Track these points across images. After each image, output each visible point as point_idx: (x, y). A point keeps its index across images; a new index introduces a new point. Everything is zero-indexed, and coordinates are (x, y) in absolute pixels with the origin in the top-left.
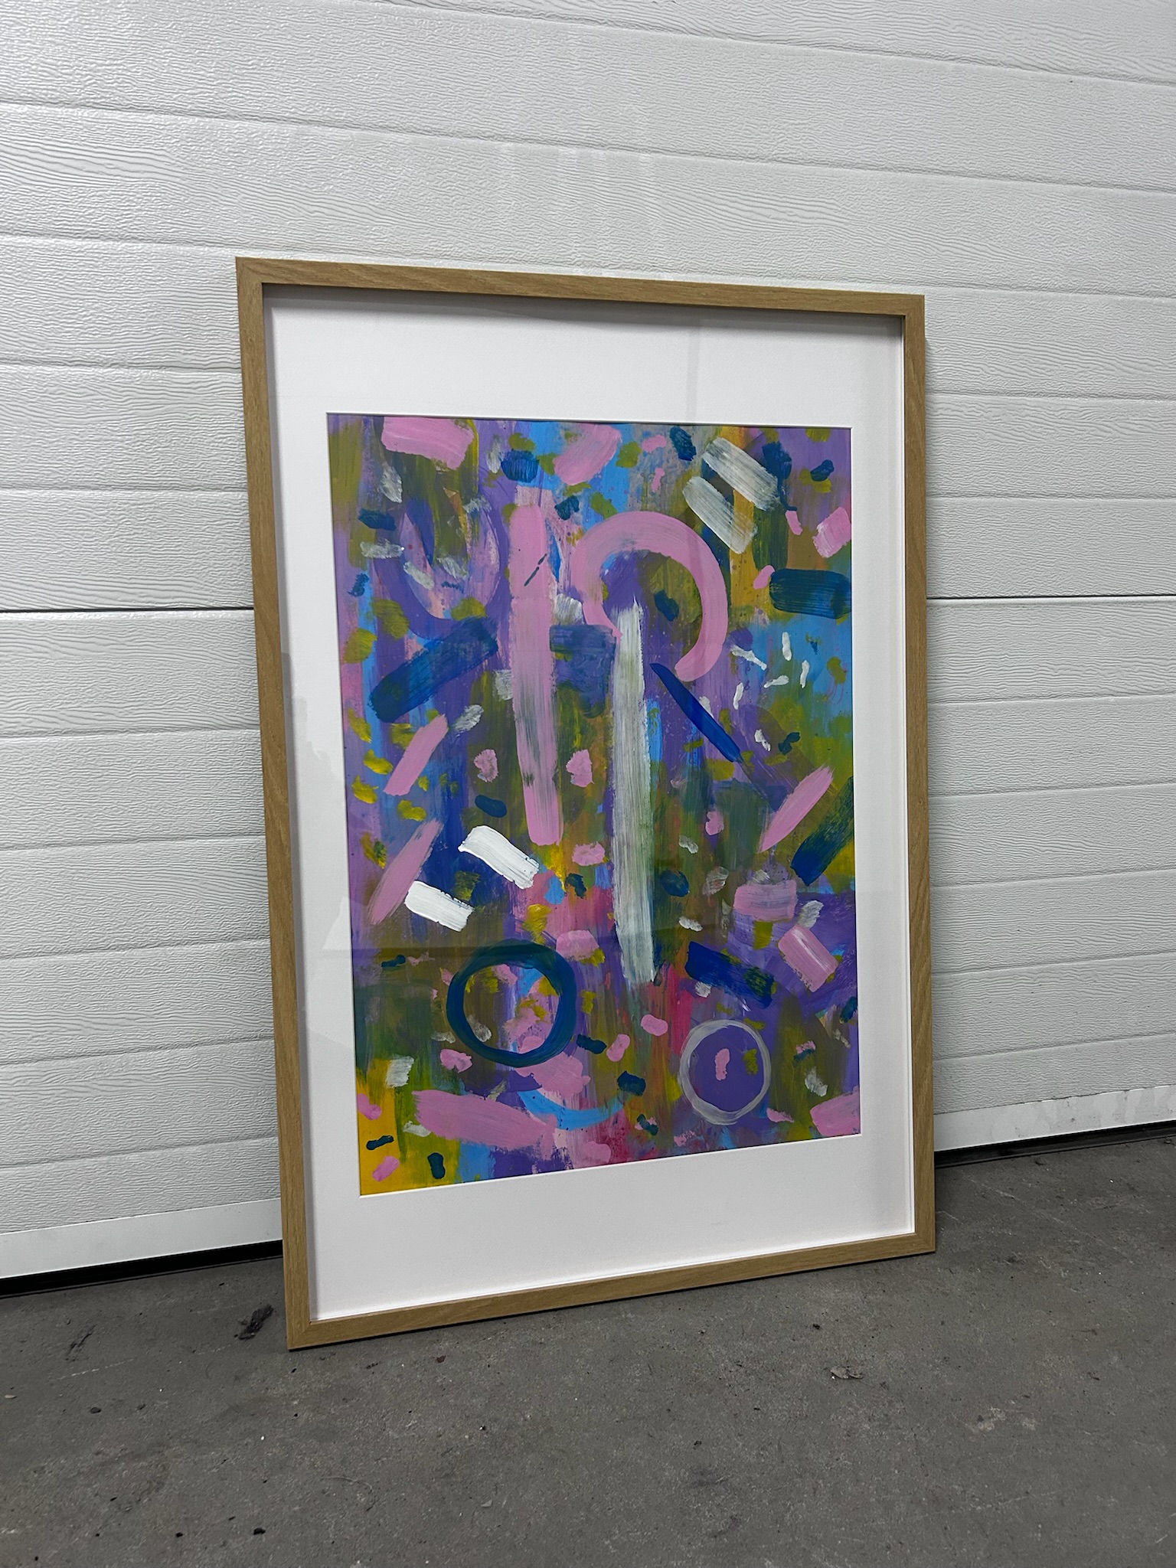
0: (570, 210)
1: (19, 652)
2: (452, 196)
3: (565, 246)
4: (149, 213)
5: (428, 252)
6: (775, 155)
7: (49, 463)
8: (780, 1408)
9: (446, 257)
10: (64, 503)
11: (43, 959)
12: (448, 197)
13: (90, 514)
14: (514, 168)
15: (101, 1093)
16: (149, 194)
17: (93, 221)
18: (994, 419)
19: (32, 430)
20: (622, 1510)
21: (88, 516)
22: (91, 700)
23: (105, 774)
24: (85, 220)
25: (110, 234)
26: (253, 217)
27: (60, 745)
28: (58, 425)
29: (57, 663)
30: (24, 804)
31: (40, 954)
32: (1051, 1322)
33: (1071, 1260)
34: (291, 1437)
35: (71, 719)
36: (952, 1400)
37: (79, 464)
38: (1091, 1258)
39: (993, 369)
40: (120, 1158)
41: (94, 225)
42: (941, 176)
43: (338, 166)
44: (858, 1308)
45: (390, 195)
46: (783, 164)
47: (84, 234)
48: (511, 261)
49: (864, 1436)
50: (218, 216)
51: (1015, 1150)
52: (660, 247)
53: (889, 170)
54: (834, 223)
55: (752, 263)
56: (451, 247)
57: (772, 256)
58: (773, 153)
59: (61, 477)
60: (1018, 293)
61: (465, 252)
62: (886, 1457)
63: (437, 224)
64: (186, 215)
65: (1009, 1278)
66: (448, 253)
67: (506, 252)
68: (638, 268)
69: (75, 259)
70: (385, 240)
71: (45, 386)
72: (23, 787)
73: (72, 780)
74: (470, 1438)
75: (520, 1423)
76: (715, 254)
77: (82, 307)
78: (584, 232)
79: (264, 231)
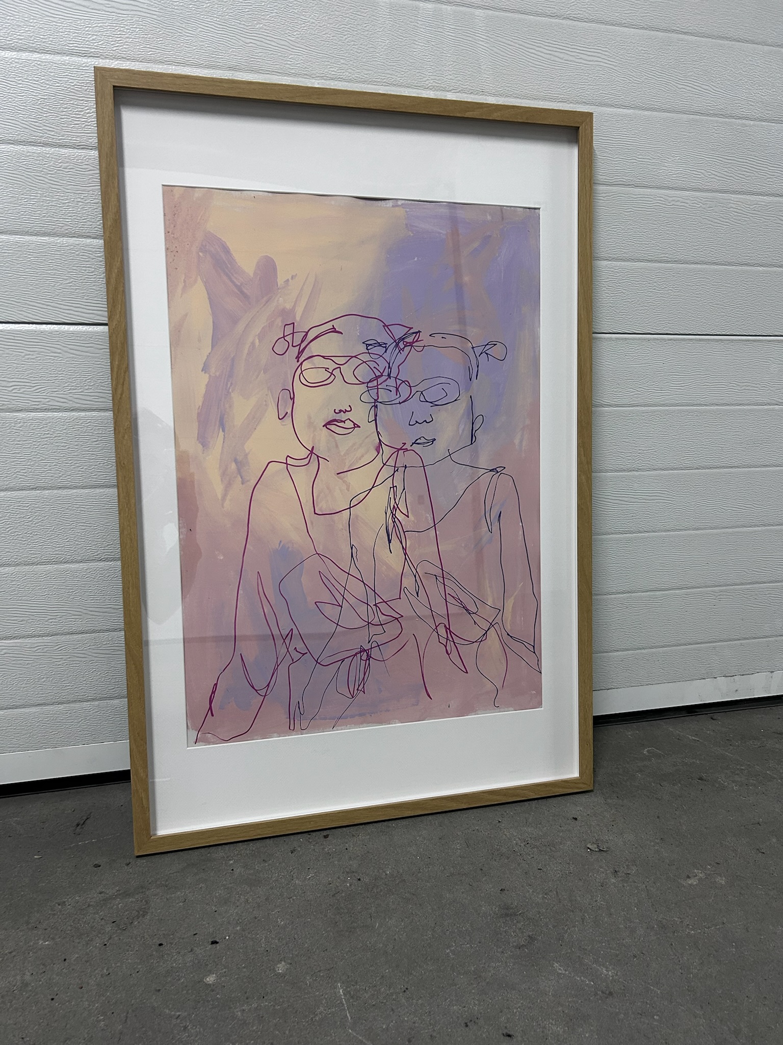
0: (427, 48)
1: (42, 352)
2: (345, 35)
3: (422, 75)
4: (134, 40)
5: (327, 76)
6: (568, 14)
7: (62, 218)
8: (555, 869)
9: (339, 79)
10: (72, 247)
11: (56, 566)
12: (342, 36)
13: (90, 255)
14: (388, 17)
15: (93, 658)
16: (134, 26)
17: (95, 44)
18: (708, 209)
19: (51, 194)
20: (456, 931)
21: (90, 257)
22: (90, 387)
23: (99, 439)
24: (89, 44)
25: (107, 55)
26: (207, 45)
27: (68, 418)
28: (69, 191)
29: (67, 361)
30: (44, 459)
31: (54, 563)
32: (729, 817)
33: (739, 779)
34: (231, 884)
35: (75, 400)
36: (668, 865)
37: (83, 219)
38: (753, 778)
39: (710, 173)
40: (107, 703)
41: (96, 47)
42: (680, 35)
43: (266, 10)
44: (601, 807)
45: (302, 33)
46: (573, 21)
47: (89, 54)
48: (384, 84)
49: (612, 887)
50: (182, 44)
51: (698, 710)
52: (487, 78)
53: (646, 29)
54: (606, 65)
55: (550, 92)
56: (344, 72)
57: (563, 87)
58: (567, 13)
59: (71, 229)
60: (729, 120)
61: (353, 76)
62: (628, 900)
63: (334, 55)
64: (160, 42)
65: (700, 789)
66: (341, 77)
67: (381, 77)
68: (472, 93)
69: (82, 72)
70: (298, 65)
71: (60, 163)
72: (43, 446)
73: (76, 443)
74: (350, 885)
75: (383, 876)
76: (525, 85)
77: (87, 106)
78: (435, 65)
79: (214, 56)
